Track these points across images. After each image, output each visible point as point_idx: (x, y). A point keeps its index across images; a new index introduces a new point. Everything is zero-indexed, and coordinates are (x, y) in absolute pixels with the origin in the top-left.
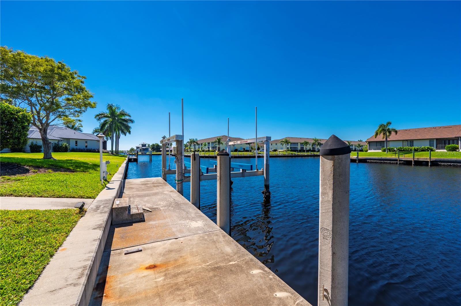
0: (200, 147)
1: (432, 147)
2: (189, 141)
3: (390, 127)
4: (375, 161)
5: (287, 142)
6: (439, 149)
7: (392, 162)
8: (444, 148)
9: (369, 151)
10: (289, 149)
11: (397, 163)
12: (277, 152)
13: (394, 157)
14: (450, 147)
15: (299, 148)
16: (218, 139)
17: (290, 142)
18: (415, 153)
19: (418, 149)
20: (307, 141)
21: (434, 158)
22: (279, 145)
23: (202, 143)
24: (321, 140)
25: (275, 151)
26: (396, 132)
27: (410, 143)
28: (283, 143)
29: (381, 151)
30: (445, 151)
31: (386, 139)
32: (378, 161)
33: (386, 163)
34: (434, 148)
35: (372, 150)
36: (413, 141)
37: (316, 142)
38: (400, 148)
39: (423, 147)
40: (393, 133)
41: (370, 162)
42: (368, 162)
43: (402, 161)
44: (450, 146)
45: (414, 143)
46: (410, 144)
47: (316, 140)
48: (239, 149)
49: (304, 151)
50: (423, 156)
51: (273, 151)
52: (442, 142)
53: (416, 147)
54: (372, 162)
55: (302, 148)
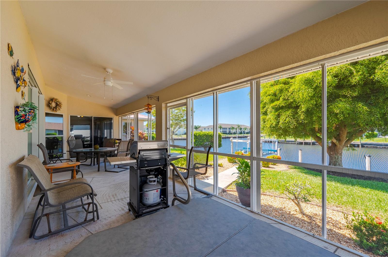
5: (220, 128)
7: (292, 143)
10: (222, 132)
11: (295, 143)
15: (228, 132)
17: (222, 127)
24: (241, 126)
43: (298, 142)
47: (238, 126)
49: (231, 134)
55: (230, 131)
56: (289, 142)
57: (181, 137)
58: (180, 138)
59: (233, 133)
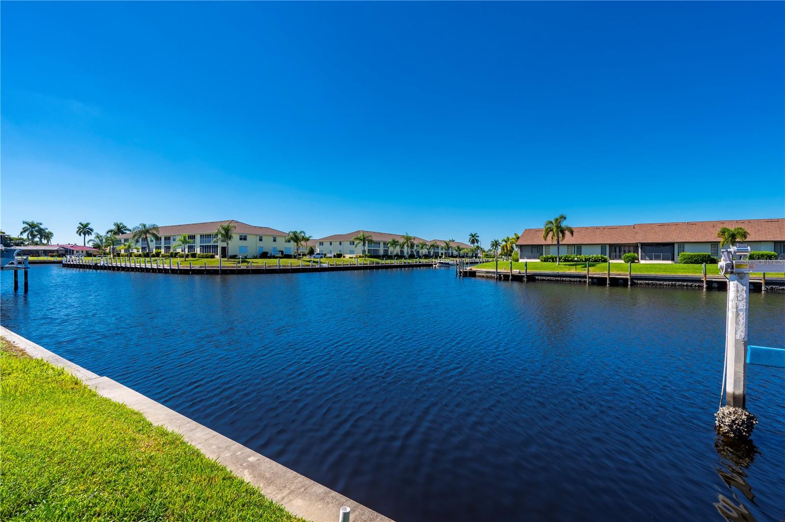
0: (163, 245)
2: (114, 228)
3: (564, 224)
4: (548, 278)
5: (364, 240)
6: (613, 259)
7: (572, 279)
8: (620, 258)
9: (521, 261)
10: (367, 253)
11: (585, 282)
12: (342, 258)
13: (573, 271)
14: (629, 257)
15: (381, 253)
16: (223, 228)
17: (367, 240)
19: (590, 258)
20: (396, 239)
22: (346, 244)
23: (168, 235)
24: (414, 239)
25: (339, 256)
26: (572, 233)
27: (577, 249)
28: (358, 242)
29: (538, 261)
30: (622, 262)
31: (558, 242)
32: (552, 278)
33: (565, 281)
34: (607, 257)
35: (524, 259)
36: (581, 247)
37: (407, 241)
39: (595, 256)
40: (567, 233)
41: (540, 280)
42: (538, 280)
44: (628, 255)
45: (582, 249)
46: (577, 251)
47: (408, 239)
48: (271, 252)
49: (390, 257)
51: (335, 256)
52: (616, 250)
53: (587, 256)
54: (543, 280)
55: (386, 251)
56: (564, 279)
57: (246, 264)
58: (243, 266)
59: (395, 256)
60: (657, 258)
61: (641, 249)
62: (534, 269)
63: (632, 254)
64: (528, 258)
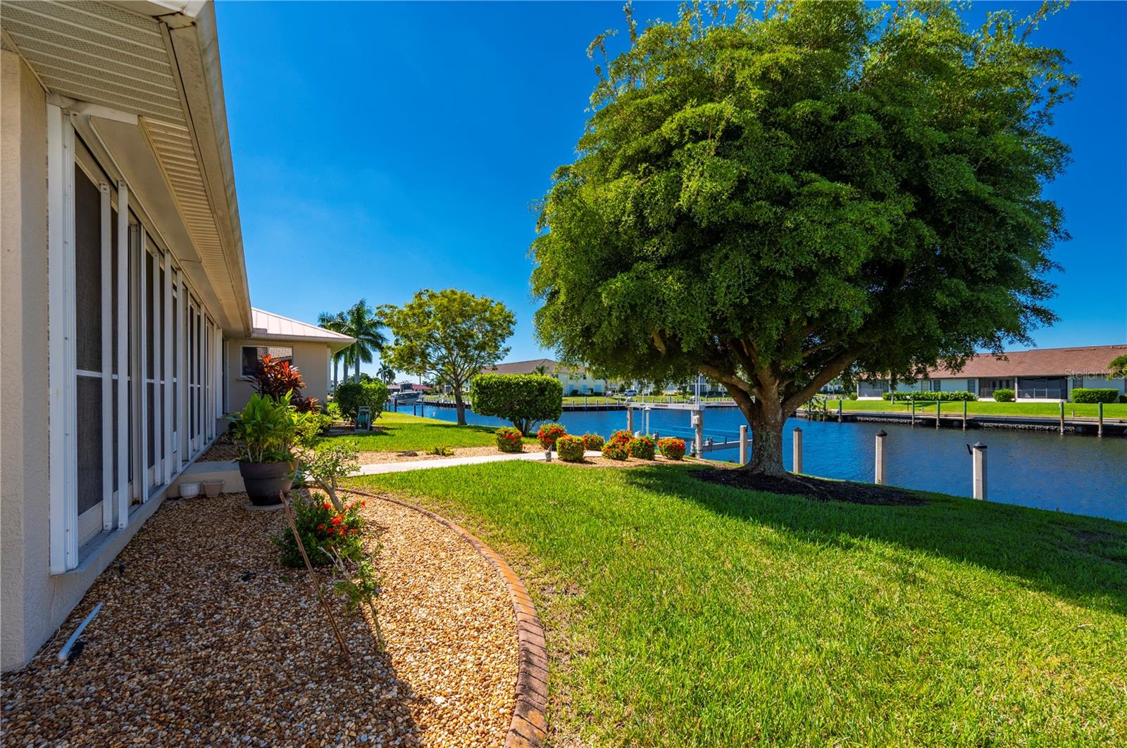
1: (972, 394)
4: (872, 419)
6: (984, 397)
7: (901, 421)
8: (989, 395)
9: (860, 399)
11: (911, 423)
13: (905, 411)
14: (1000, 394)
18: (941, 405)
19: (948, 396)
21: (974, 414)
27: (935, 384)
29: (881, 399)
30: (993, 400)
32: (876, 419)
33: (892, 422)
34: (975, 395)
35: (863, 396)
36: (939, 381)
38: (917, 394)
39: (957, 392)
41: (863, 421)
42: (860, 421)
43: (919, 419)
44: (1000, 391)
45: (940, 384)
46: (935, 387)
50: (954, 411)
52: (988, 385)
53: (945, 393)
54: (866, 421)
56: (891, 420)
60: (1040, 395)
61: (1019, 384)
62: (860, 408)
63: (1005, 390)
64: (869, 396)
